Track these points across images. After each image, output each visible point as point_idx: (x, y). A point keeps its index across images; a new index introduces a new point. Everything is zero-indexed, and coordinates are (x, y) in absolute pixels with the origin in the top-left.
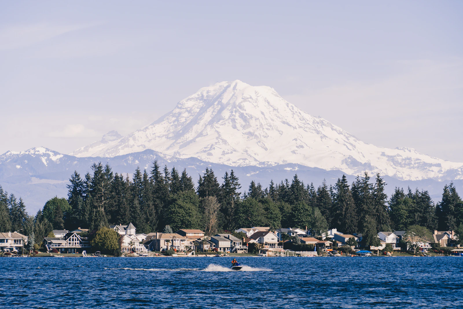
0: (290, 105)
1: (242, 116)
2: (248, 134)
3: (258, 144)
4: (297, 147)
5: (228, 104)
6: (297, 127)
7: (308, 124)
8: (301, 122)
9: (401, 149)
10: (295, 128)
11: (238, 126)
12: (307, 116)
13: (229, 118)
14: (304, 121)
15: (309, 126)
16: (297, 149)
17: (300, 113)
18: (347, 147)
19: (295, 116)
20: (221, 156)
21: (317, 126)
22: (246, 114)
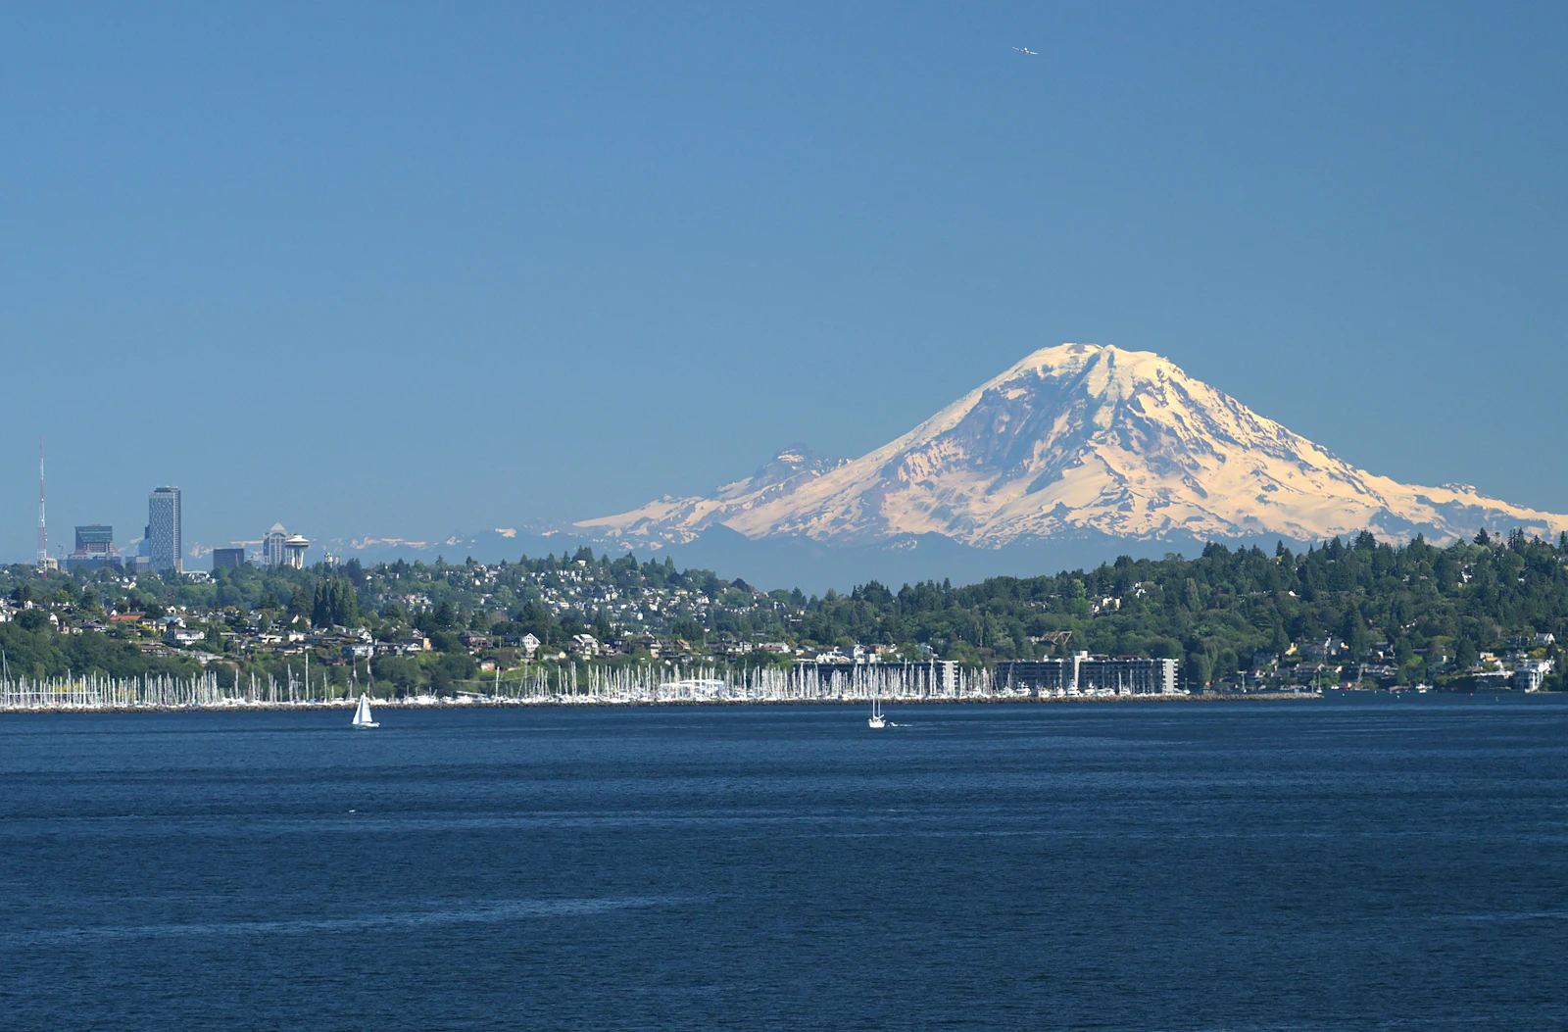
0: (1228, 398)
1: (1139, 423)
2: (1157, 462)
3: (1185, 483)
4: (1263, 488)
5: (1103, 397)
6: (1249, 445)
7: (1270, 438)
8: (1256, 434)
9: (1446, 488)
10: (1245, 447)
11: (1135, 443)
12: (1263, 422)
13: (1112, 428)
14: (1261, 434)
15: (1272, 443)
16: (1264, 493)
17: (1250, 416)
18: (1355, 486)
19: (1242, 423)
20: (1148, 512)
21: (1287, 442)
22: (1147, 419)
